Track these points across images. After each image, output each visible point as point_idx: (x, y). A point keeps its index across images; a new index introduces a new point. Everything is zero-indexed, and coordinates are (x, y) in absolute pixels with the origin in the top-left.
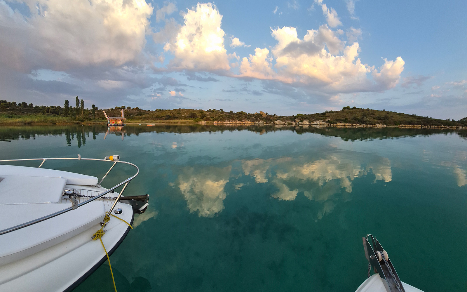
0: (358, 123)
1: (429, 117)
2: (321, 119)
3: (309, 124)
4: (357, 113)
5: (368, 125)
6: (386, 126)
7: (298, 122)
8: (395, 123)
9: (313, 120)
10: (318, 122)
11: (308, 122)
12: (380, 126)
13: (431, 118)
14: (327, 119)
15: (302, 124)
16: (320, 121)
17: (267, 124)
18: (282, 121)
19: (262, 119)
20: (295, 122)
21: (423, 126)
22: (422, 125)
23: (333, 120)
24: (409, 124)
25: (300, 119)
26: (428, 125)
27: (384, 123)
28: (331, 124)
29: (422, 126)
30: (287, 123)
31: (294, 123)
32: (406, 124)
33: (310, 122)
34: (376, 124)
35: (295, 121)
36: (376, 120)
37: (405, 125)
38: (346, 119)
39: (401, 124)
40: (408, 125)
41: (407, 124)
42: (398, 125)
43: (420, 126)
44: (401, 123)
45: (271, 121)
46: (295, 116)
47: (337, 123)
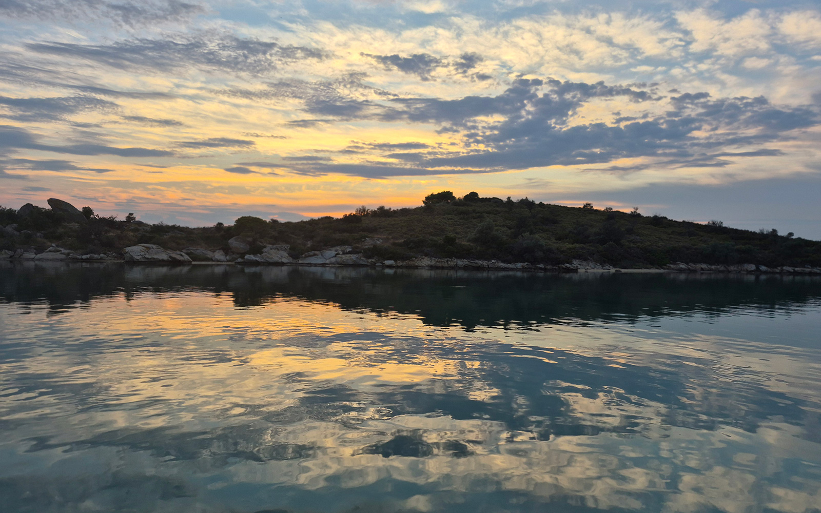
0: (498, 259)
1: (782, 233)
2: (343, 243)
3: (291, 260)
4: (485, 215)
5: (541, 266)
6: (613, 270)
7: (242, 255)
8: (650, 258)
9: (309, 244)
10: (330, 253)
11: (285, 254)
12: (589, 270)
13: (791, 234)
14: (368, 243)
15: (256, 264)
16: (338, 248)
17: (86, 261)
18: (164, 246)
19: (58, 238)
20: (226, 254)
21: (763, 268)
22: (758, 263)
23: (394, 244)
24: (705, 263)
25: (250, 239)
26: (783, 265)
27: (604, 260)
28: (388, 262)
29: (758, 268)
30: (186, 257)
31: (219, 255)
32: (695, 262)
33: (295, 254)
34: (574, 262)
35: (227, 250)
36: (570, 246)
37: (692, 266)
38: (450, 241)
39: (674, 263)
40: (704, 266)
41: (700, 262)
42: (660, 266)
43: (752, 267)
44: (674, 255)
45: (108, 245)
46: (229, 228)
47: (409, 258)
